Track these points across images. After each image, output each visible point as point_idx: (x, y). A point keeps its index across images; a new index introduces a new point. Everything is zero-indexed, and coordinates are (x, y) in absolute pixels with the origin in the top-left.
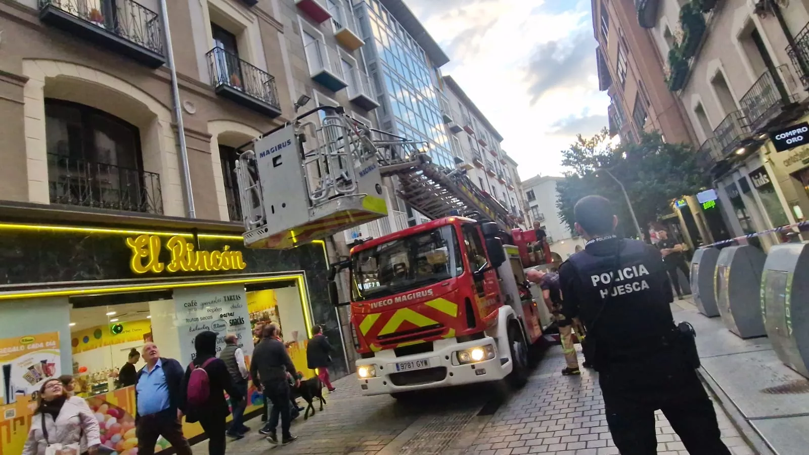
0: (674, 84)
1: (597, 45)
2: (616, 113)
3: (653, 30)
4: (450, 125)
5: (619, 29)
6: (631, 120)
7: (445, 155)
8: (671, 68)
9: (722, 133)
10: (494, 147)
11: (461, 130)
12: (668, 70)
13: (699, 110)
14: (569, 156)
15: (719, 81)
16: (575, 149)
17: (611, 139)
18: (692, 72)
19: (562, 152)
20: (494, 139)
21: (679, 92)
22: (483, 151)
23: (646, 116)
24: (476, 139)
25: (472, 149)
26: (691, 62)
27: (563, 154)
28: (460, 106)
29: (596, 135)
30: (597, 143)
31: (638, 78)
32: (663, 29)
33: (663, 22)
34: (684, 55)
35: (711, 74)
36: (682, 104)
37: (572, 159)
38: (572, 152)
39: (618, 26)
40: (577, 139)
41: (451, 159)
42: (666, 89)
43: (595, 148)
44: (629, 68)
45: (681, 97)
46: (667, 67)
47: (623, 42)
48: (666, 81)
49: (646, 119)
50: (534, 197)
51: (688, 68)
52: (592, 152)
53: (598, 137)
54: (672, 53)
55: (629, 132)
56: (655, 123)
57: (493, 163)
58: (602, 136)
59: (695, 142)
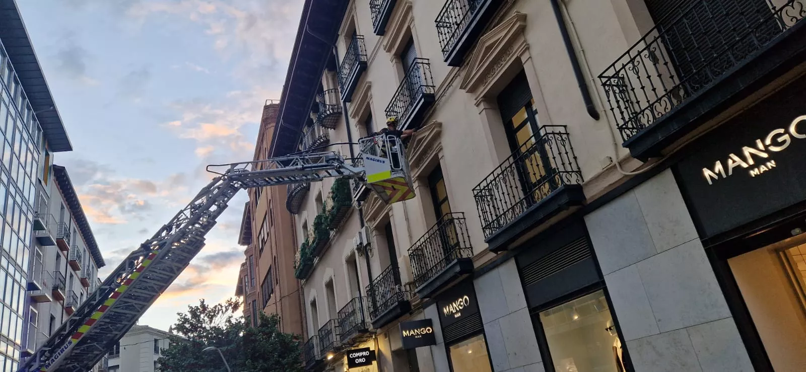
0: (300, 273)
1: (248, 199)
2: (247, 275)
3: (296, 216)
4: (40, 234)
5: (270, 200)
6: (258, 289)
7: (18, 276)
8: (300, 260)
9: (324, 334)
10: (89, 275)
11: (53, 244)
12: (299, 260)
13: (314, 304)
14: (186, 320)
15: (330, 285)
16: (194, 312)
17: (233, 312)
18: (314, 269)
19: (179, 314)
20: (92, 263)
21: (303, 281)
22: (71, 276)
23: (272, 292)
24: (67, 259)
25: (57, 271)
26: (316, 261)
27: (179, 317)
28: (62, 208)
29: (219, 304)
30: (218, 313)
31: (274, 254)
32: (303, 221)
33: (305, 214)
34: (311, 254)
35: (326, 279)
36: (303, 294)
37: (187, 326)
38: (189, 316)
39: (269, 197)
40: (199, 304)
41: (24, 283)
42: (293, 274)
43: (214, 318)
44: (269, 240)
45: (303, 286)
46: (298, 255)
47: (270, 213)
48: (295, 267)
49: (271, 295)
50: (118, 352)
51: (313, 264)
52: (211, 322)
53: (221, 307)
54: (305, 246)
55: (254, 301)
56: (277, 303)
57: (79, 296)
58: (226, 307)
59: (305, 334)
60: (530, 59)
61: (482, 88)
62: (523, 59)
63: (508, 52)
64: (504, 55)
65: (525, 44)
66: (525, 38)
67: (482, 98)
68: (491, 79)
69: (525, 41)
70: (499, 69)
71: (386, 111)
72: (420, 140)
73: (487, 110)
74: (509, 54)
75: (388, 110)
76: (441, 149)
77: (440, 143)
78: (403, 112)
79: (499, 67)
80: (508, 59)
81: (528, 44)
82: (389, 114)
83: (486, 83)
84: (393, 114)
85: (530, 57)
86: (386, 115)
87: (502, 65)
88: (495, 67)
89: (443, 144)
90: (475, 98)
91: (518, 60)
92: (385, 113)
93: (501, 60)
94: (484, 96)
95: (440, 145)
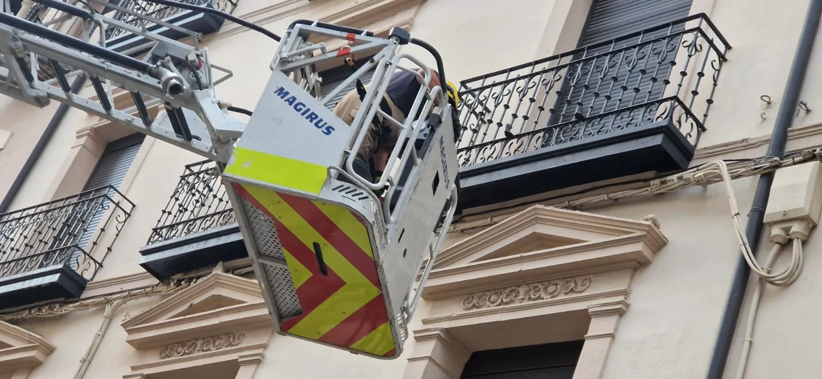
60: (609, 339)
61: (456, 309)
62: (596, 326)
63: (572, 285)
64: (560, 283)
65: (621, 298)
66: (629, 286)
67: (442, 330)
68: (493, 307)
69: (626, 293)
70: (526, 303)
71: (188, 167)
72: (218, 302)
73: (432, 365)
74: (572, 291)
75: (196, 169)
76: (257, 362)
77: (264, 347)
78: (211, 211)
79: (530, 299)
80: (562, 297)
81: (627, 306)
82: (191, 179)
83: (474, 306)
84: (201, 189)
85: (612, 336)
86: (183, 178)
87: (539, 298)
88: (522, 290)
89: (269, 354)
90: (426, 317)
91: (584, 318)
92: (182, 171)
93: (546, 288)
94: (447, 331)
95: (260, 351)
